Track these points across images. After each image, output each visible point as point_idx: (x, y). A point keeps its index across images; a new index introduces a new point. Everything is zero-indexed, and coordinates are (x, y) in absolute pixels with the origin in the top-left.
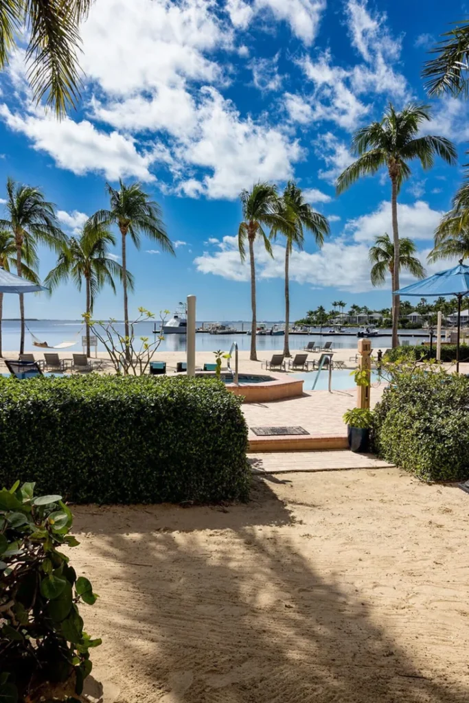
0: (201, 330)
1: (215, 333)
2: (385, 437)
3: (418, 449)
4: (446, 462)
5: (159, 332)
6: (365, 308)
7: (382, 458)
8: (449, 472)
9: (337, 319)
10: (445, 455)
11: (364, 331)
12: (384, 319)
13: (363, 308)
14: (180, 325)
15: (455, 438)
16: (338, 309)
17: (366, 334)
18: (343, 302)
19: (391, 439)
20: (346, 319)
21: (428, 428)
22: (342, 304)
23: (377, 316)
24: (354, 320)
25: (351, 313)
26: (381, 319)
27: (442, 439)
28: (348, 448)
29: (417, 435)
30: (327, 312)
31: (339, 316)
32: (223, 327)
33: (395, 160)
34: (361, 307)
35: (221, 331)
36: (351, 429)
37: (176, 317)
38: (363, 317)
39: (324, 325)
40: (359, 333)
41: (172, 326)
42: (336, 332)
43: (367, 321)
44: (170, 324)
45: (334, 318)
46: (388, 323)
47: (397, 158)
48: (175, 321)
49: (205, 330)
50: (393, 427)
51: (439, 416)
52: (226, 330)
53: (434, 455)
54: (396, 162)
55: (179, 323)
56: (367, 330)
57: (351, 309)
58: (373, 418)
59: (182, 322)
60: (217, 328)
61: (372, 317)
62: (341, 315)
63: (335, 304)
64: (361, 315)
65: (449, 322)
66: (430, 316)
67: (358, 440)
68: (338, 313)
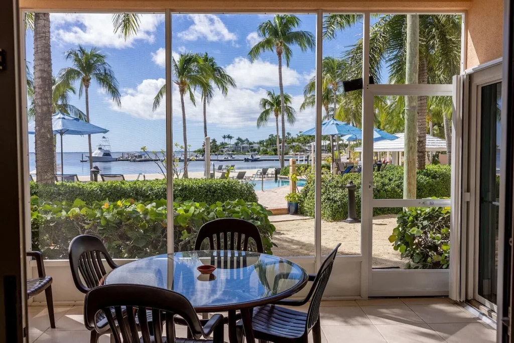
0: (121, 159)
1: (134, 161)
2: (306, 205)
3: (325, 208)
4: (338, 212)
5: (86, 161)
6: (247, 140)
7: (307, 215)
8: (339, 216)
9: (226, 149)
10: (337, 209)
11: (250, 157)
12: (261, 148)
13: (245, 140)
14: (104, 155)
15: (341, 202)
16: (227, 141)
17: (250, 160)
18: (231, 135)
19: (311, 206)
20: (233, 148)
21: (329, 198)
22: (230, 137)
23: (256, 146)
24: (239, 149)
25: (236, 144)
26: (259, 148)
27: (335, 202)
28: (288, 214)
29: (324, 201)
30: (218, 143)
31: (227, 146)
32: (140, 156)
33: (280, 44)
34: (243, 139)
35: (139, 159)
36: (290, 204)
37: (100, 149)
38: (246, 147)
39: (216, 153)
40: (245, 159)
41: (97, 156)
42: (229, 158)
43: (249, 150)
44: (95, 154)
45: (224, 148)
46: (264, 151)
47: (281, 43)
48: (99, 151)
49: (124, 158)
50: (311, 200)
51: (333, 193)
52: (143, 158)
53: (333, 209)
54: (281, 45)
55: (102, 154)
56: (252, 156)
57: (236, 141)
58: (300, 197)
59: (106, 152)
60: (136, 157)
61: (252, 147)
62: (229, 146)
63: (224, 137)
64: (244, 145)
65: (307, 150)
66: (294, 146)
67: (293, 209)
68: (226, 144)
